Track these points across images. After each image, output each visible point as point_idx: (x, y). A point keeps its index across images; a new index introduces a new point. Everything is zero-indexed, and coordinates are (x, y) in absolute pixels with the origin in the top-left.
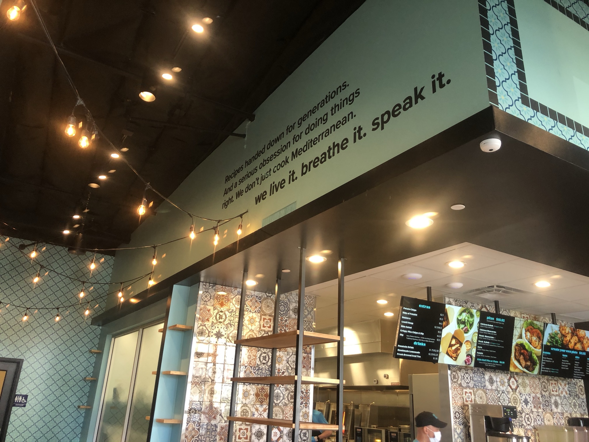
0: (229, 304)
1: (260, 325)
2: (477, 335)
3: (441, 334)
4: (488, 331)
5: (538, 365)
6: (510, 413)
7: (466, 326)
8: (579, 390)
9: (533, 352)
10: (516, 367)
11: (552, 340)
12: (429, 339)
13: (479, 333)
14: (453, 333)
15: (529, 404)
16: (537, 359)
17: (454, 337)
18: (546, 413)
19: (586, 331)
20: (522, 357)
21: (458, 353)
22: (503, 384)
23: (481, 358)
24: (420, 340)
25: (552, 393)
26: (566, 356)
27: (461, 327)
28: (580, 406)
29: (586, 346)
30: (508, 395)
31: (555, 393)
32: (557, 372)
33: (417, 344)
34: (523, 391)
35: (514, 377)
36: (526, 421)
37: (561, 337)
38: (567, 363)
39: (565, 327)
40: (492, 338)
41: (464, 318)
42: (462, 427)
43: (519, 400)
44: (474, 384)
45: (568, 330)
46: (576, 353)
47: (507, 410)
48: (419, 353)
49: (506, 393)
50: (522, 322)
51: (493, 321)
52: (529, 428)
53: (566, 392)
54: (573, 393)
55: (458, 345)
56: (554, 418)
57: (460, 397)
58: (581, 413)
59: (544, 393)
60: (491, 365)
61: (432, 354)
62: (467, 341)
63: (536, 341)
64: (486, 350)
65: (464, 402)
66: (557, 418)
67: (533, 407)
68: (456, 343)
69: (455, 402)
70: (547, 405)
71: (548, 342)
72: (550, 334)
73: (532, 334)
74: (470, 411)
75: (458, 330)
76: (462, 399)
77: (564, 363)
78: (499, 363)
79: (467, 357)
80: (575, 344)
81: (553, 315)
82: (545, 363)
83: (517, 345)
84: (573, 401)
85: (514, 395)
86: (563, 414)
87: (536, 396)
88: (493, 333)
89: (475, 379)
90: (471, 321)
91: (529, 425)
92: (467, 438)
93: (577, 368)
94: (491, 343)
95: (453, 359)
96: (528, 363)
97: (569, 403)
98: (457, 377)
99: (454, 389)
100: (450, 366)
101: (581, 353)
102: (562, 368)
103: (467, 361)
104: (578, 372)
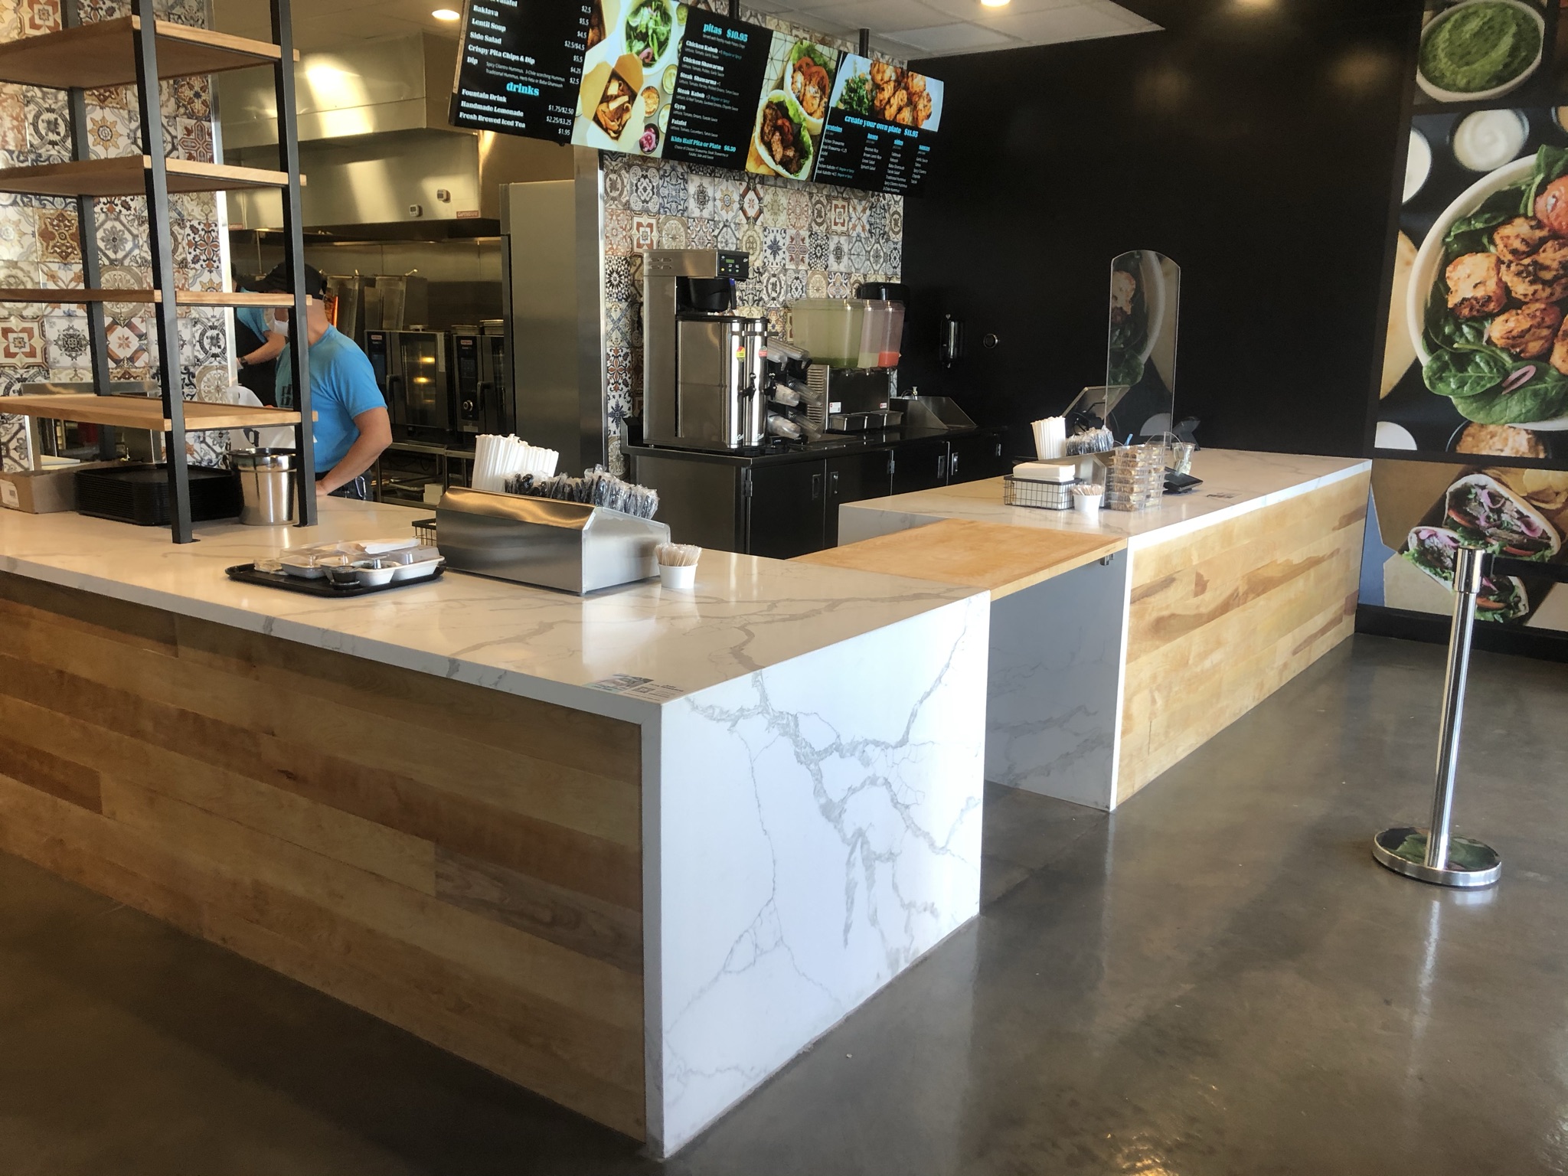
2: (676, 73)
3: (581, 66)
4: (704, 64)
5: (811, 157)
6: (734, 268)
7: (647, 46)
8: (891, 222)
9: (804, 124)
10: (760, 161)
11: (850, 96)
12: (549, 77)
13: (680, 69)
14: (613, 65)
15: (780, 252)
16: (810, 142)
17: (615, 76)
18: (813, 274)
19: (928, 79)
20: (777, 136)
21: (624, 119)
22: (727, 206)
23: (682, 135)
24: (525, 79)
25: (834, 227)
26: (875, 138)
27: (635, 50)
28: (888, 258)
29: (922, 115)
30: (736, 233)
31: (839, 228)
32: (851, 177)
33: (517, 89)
34: (770, 223)
35: (755, 190)
36: (770, 291)
37: (872, 91)
38: (873, 156)
39: (885, 66)
40: (712, 85)
41: (644, 23)
42: (624, 305)
43: (758, 243)
44: (661, 204)
45: (890, 73)
46: (898, 131)
47: (728, 261)
48: (520, 114)
49: (733, 226)
50: (789, 46)
51: (719, 37)
52: (773, 306)
53: (863, 227)
54: (878, 230)
55: (626, 98)
56: (829, 283)
57: (625, 237)
58: (886, 274)
59: (815, 228)
60: (703, 154)
61: (557, 120)
62: (648, 88)
63: (815, 97)
64: (695, 116)
65: (632, 249)
66: (834, 284)
67: (787, 260)
68: (621, 93)
69: (612, 248)
70: (819, 255)
71: (841, 100)
72: (847, 81)
73: (808, 78)
74: (646, 268)
75: (628, 55)
76: (629, 240)
77: (868, 155)
78: (722, 151)
79: (645, 130)
80: (900, 109)
81: (864, 35)
82: (826, 153)
83: (770, 105)
84: (875, 248)
85: (749, 233)
86: (849, 275)
87: (798, 234)
88: (717, 70)
89: (664, 192)
90: (663, 34)
91: (774, 299)
92: (633, 330)
93: (894, 168)
94: (709, 97)
95: (609, 134)
96: (790, 153)
97: (866, 251)
98: (619, 186)
99: (612, 215)
100: (603, 156)
101: (907, 132)
102: (862, 167)
103: (645, 142)
104: (895, 179)
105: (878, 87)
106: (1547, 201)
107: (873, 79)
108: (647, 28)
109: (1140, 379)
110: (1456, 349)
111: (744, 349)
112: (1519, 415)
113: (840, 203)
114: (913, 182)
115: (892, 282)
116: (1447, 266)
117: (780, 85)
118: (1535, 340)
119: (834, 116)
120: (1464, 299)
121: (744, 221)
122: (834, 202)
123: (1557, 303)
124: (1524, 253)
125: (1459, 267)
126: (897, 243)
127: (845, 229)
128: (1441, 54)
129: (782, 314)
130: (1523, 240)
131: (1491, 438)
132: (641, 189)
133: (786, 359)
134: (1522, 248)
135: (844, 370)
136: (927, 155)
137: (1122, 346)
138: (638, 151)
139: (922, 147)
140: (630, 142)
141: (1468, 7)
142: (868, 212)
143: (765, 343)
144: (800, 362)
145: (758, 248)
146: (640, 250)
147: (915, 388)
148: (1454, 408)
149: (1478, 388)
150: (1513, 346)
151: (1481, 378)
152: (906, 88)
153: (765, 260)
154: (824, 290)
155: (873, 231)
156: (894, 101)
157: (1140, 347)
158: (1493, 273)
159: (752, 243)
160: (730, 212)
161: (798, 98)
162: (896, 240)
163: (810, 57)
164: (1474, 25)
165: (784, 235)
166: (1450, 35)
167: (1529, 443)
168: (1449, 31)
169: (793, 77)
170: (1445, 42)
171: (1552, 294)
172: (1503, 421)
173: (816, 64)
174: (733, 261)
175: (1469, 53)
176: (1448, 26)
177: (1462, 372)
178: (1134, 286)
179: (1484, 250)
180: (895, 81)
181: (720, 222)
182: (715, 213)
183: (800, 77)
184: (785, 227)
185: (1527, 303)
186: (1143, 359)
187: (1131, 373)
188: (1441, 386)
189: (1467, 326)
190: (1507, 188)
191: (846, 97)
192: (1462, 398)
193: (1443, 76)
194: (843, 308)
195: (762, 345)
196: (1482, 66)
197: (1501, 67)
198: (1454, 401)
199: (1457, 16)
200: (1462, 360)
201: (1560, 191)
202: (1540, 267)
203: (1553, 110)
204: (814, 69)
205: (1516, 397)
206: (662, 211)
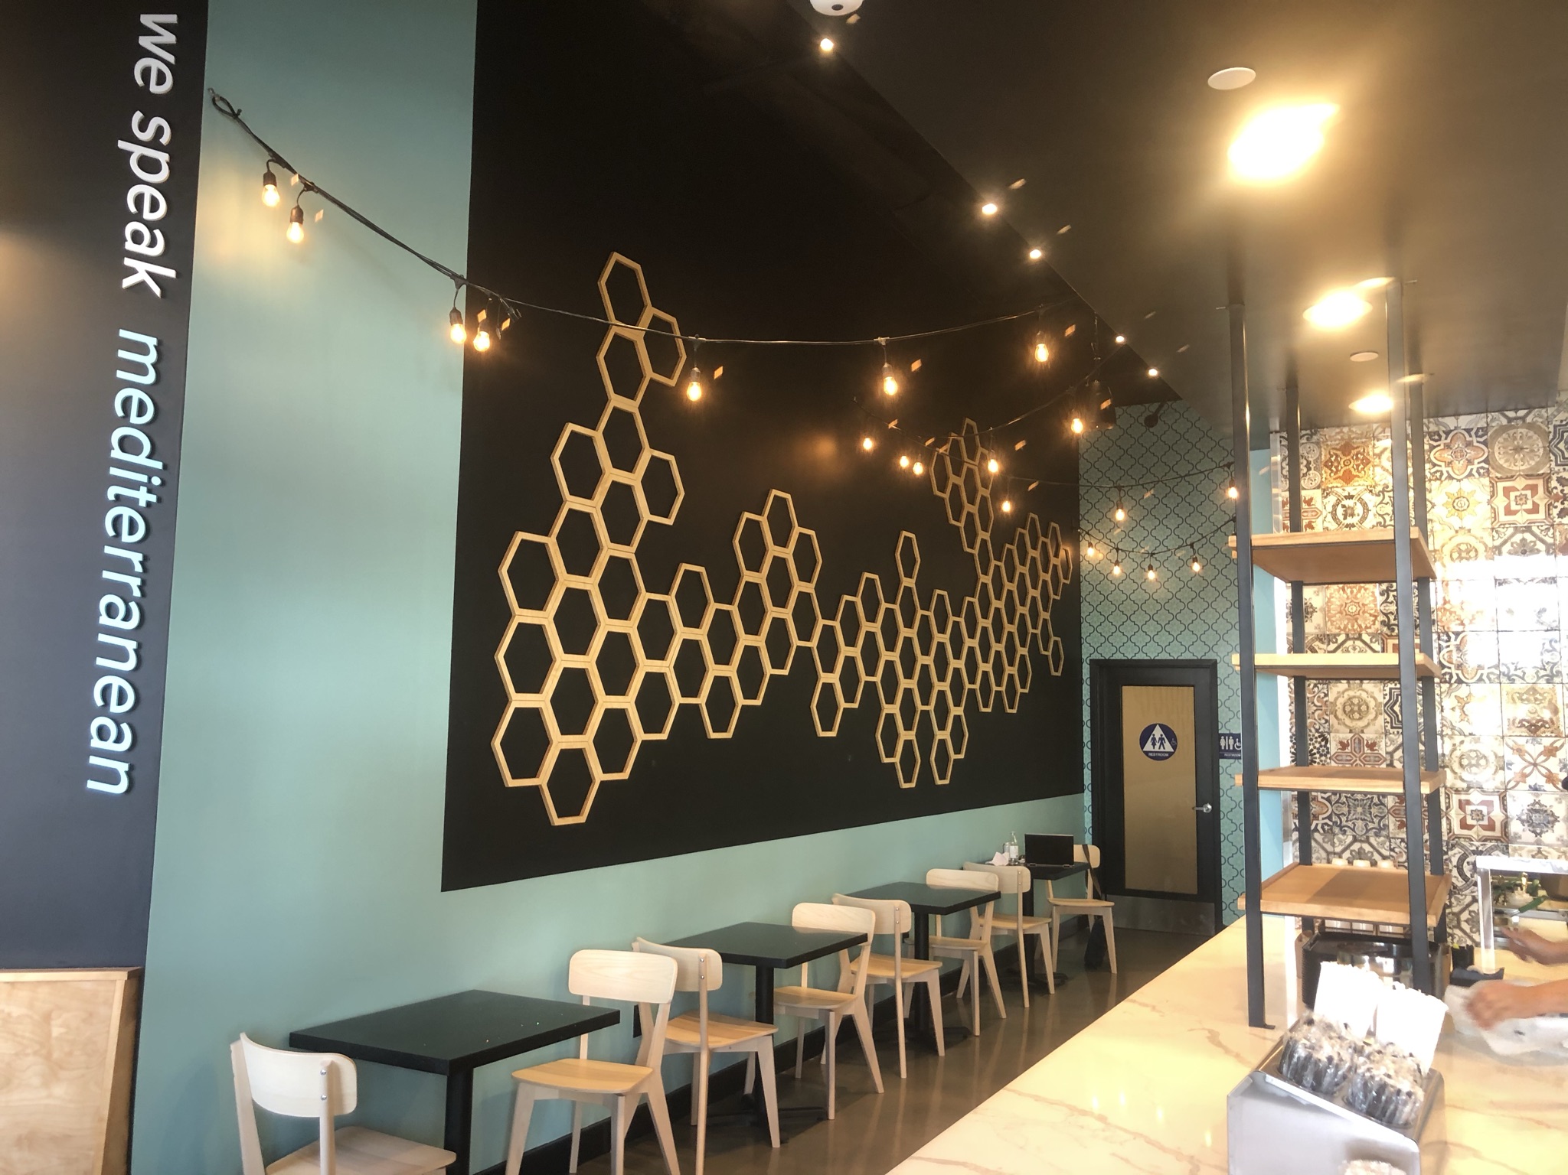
0: (1371, 472)
1: (1494, 511)
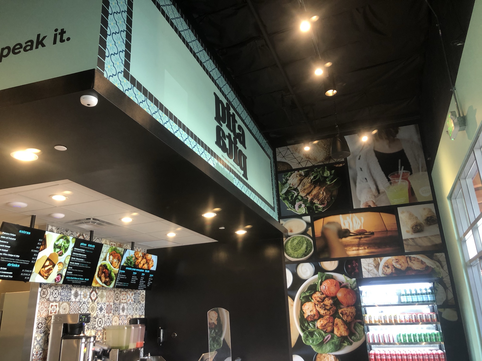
2: (70, 257)
3: (36, 257)
4: (80, 254)
5: (114, 281)
6: (85, 319)
7: (61, 250)
8: (141, 298)
9: (112, 271)
10: (97, 283)
11: (128, 262)
12: (24, 261)
13: (72, 256)
14: (48, 256)
15: (103, 310)
16: (114, 276)
17: (48, 259)
18: (114, 317)
19: (152, 256)
20: (103, 275)
21: (50, 272)
22: (85, 297)
23: (70, 276)
24: (15, 262)
25: (122, 301)
26: (136, 273)
27: (56, 251)
28: (140, 309)
29: (150, 266)
30: (88, 305)
31: (124, 301)
32: (128, 285)
33: (11, 265)
34: (100, 301)
35: (95, 291)
36: (98, 324)
37: (135, 260)
38: (135, 279)
39: (139, 253)
40: (82, 261)
41: (60, 243)
42: (42, 335)
43: (95, 308)
44: (61, 298)
45: (140, 254)
46: (143, 271)
47: (83, 317)
48: (11, 273)
49: (87, 303)
50: (108, 248)
51: (86, 246)
52: (100, 329)
53: (132, 300)
54: (137, 301)
55: (52, 266)
56: (120, 319)
57: (46, 310)
58: (139, 315)
59: (116, 301)
60: (77, 282)
61: (25, 274)
62: (60, 263)
63: (116, 263)
64: (75, 270)
65: (48, 314)
66: (122, 319)
67: (105, 313)
68: (50, 264)
69: (40, 315)
70: (116, 310)
71: (125, 263)
72: (127, 257)
73: (114, 257)
74: (52, 321)
75: (54, 253)
76: (47, 311)
77: (133, 279)
78: (84, 280)
79: (57, 276)
80: (144, 265)
81: (133, 244)
82: (119, 279)
83: (101, 266)
84: (136, 306)
85: (92, 305)
86: (127, 316)
87: (109, 304)
88: (84, 256)
89: (63, 294)
90: (67, 246)
91: (100, 327)
92: (44, 344)
93: (142, 282)
94: (80, 264)
95: (44, 278)
96: (107, 280)
97: (133, 308)
98: (46, 293)
99: (42, 303)
100: (41, 285)
101: (146, 271)
102: (131, 282)
103: (57, 279)
104: (142, 285)
105: (137, 259)
106: (323, 287)
107: (135, 256)
108: (61, 245)
109: (222, 345)
110: (309, 330)
111: (86, 348)
112: (330, 350)
113: (124, 293)
114: (148, 286)
115: (141, 317)
116: (302, 306)
117: (105, 259)
118: (329, 327)
119: (123, 268)
120: (308, 315)
121: (91, 301)
122: (122, 293)
123: (332, 316)
124: (320, 302)
125: (305, 306)
126: (143, 304)
127: (126, 301)
128: (290, 249)
129: (102, 331)
130: (320, 298)
131: (324, 358)
132: (54, 293)
133: (102, 350)
134: (320, 300)
135: (124, 350)
136: (152, 277)
137: (215, 335)
138: (54, 282)
139: (151, 275)
140: (51, 279)
141: (294, 237)
142: (134, 295)
143: (94, 345)
144: (107, 350)
145: (95, 310)
146: (51, 315)
147: (149, 354)
148: (312, 349)
149: (318, 342)
150: (324, 329)
151: (318, 339)
152: (146, 258)
153: (98, 314)
154: (118, 322)
155: (135, 301)
156: (142, 263)
157: (221, 336)
158: (314, 307)
159: (93, 308)
160: (86, 299)
161: (111, 263)
162: (143, 303)
163: (115, 251)
164: (296, 242)
165: (105, 305)
166: (291, 244)
167: (334, 359)
168: (290, 243)
169: (109, 257)
170: (290, 246)
171: (330, 313)
172: (326, 352)
173: (117, 253)
174: (85, 317)
175: (296, 248)
176: (290, 241)
177: (312, 337)
178: (217, 315)
179: (310, 301)
180: (142, 257)
181: (82, 302)
182: (80, 299)
183: (111, 257)
184: (105, 302)
185: (324, 316)
186: (222, 339)
187: (219, 344)
188: (307, 342)
189: (311, 323)
190: (312, 284)
191: (127, 262)
192: (314, 345)
193: (291, 254)
194: (124, 328)
195: (93, 346)
196: (300, 252)
197: (304, 252)
198: (312, 347)
199: (291, 239)
200: (312, 334)
201: (326, 284)
202: (325, 305)
203: (319, 263)
204: (116, 254)
205: (328, 344)
206: (61, 300)
